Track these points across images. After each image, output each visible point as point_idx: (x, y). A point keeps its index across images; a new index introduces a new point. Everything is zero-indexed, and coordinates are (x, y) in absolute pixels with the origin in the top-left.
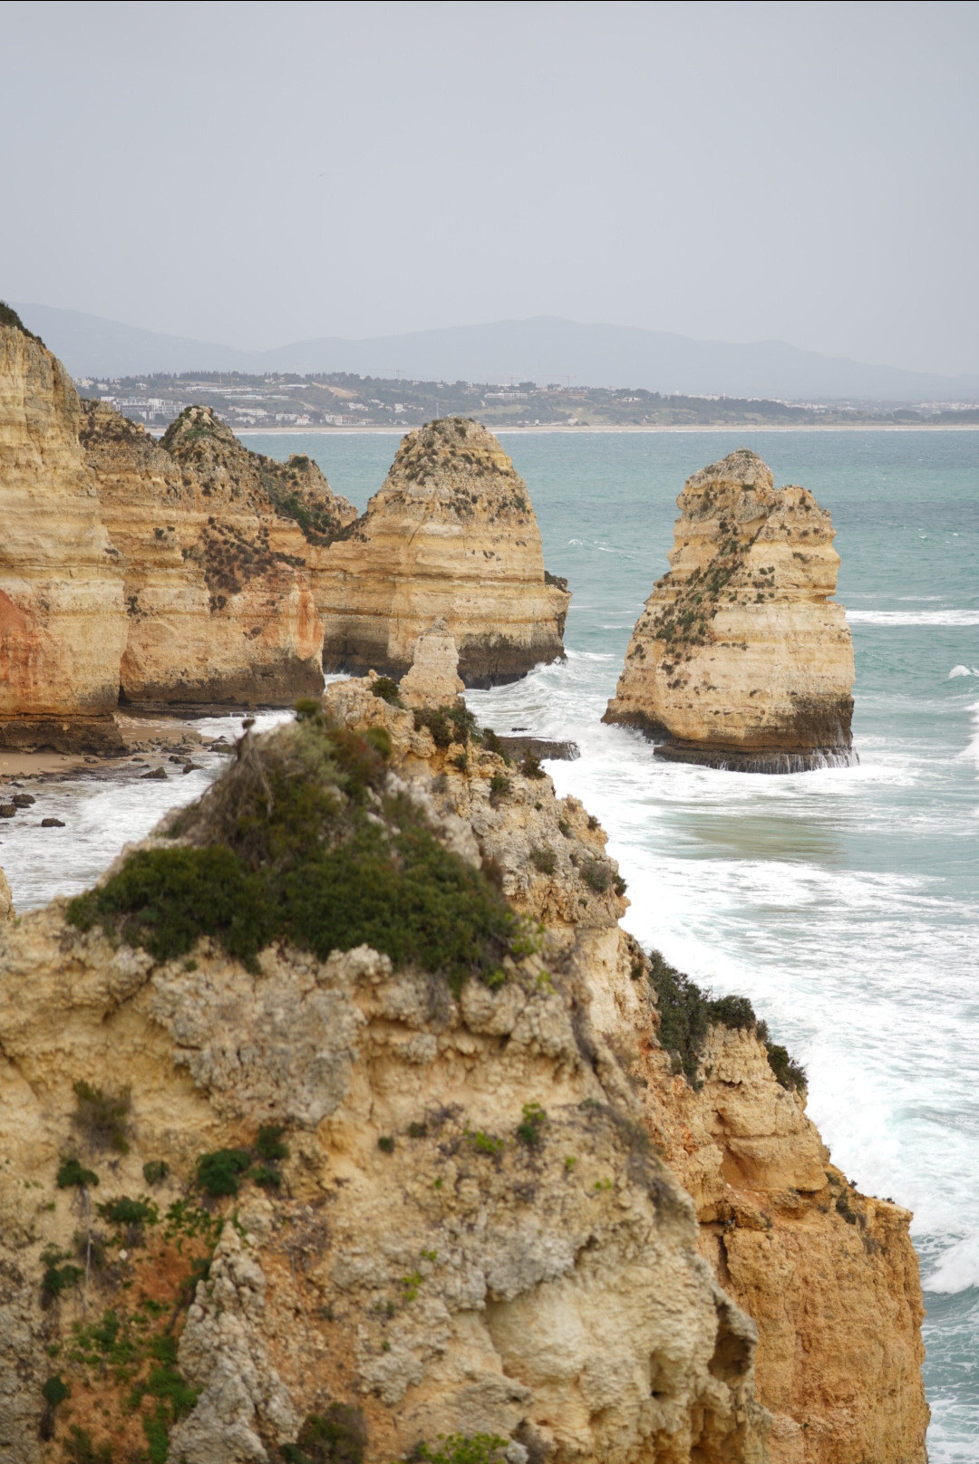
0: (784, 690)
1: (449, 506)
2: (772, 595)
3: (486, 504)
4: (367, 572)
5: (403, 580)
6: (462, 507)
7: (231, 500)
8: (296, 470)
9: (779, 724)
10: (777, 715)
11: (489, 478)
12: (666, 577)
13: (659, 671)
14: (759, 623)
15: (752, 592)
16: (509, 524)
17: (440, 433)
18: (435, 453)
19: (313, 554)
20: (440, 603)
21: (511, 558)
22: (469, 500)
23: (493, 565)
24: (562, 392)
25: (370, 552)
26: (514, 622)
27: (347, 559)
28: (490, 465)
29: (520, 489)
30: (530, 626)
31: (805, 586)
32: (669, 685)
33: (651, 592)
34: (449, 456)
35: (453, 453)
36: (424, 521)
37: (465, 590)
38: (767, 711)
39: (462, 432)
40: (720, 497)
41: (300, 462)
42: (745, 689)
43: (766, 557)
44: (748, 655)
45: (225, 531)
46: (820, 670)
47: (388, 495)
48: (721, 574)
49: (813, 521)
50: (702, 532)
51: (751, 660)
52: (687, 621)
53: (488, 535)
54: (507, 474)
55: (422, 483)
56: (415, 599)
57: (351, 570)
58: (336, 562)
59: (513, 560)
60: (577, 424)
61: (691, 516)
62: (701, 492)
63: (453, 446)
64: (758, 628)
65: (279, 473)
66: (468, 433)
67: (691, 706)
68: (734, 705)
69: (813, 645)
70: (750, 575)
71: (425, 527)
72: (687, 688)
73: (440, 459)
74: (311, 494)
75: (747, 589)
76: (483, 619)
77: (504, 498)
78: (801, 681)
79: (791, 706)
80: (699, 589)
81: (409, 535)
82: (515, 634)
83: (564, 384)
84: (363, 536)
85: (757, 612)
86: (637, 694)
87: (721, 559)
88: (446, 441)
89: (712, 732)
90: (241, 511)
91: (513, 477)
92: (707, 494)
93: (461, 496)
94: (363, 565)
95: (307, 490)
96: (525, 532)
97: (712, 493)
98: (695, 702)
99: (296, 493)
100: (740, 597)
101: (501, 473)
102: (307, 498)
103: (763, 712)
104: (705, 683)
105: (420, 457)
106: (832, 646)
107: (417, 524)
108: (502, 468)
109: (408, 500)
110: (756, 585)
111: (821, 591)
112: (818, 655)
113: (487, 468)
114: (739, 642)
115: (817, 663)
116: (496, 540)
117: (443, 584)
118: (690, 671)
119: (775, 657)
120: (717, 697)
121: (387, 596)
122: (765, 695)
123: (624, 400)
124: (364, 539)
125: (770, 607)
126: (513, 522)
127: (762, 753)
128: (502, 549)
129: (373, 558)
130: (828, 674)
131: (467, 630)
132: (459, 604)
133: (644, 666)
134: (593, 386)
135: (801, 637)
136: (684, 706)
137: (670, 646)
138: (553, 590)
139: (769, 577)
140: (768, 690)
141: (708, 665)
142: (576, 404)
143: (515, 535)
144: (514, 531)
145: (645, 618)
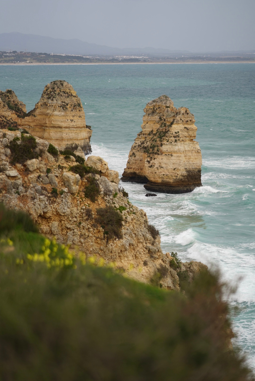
0: (183, 168)
1: (60, 107)
2: (179, 140)
3: (70, 106)
4: (36, 126)
5: (47, 128)
6: (64, 107)
7: (3, 108)
8: (8, 94)
9: (182, 178)
10: (182, 175)
11: (70, 98)
12: (141, 132)
13: (146, 162)
14: (176, 148)
15: (173, 139)
16: (77, 111)
17: (56, 85)
18: (55, 91)
19: (19, 120)
20: (58, 135)
21: (78, 121)
22: (66, 105)
23: (73, 124)
24: (24, 54)
25: (37, 120)
26: (79, 140)
27: (30, 122)
28: (70, 94)
29: (79, 101)
30: (83, 141)
31: (188, 137)
32: (149, 167)
33: (137, 137)
34: (59, 92)
35: (60, 91)
36: (53, 111)
37: (66, 131)
38: (179, 174)
39: (62, 85)
40: (158, 109)
41: (10, 92)
42: (172, 168)
43: (177, 128)
44: (173, 158)
45: (2, 117)
46: (193, 161)
47: (42, 103)
48: (162, 133)
49: (190, 118)
50: (152, 120)
51: (174, 159)
52: (153, 147)
53: (71, 115)
54: (75, 96)
55: (52, 100)
56: (51, 134)
57: (31, 125)
58: (26, 123)
59: (79, 122)
60: (29, 62)
61: (149, 115)
62: (152, 108)
63: (60, 89)
64: (175, 150)
65: (4, 95)
66: (64, 85)
67: (156, 173)
68: (169, 172)
69: (190, 154)
70: (172, 134)
71: (54, 113)
72: (154, 168)
73: (57, 93)
74: (13, 101)
75: (172, 138)
76: (71, 139)
77: (75, 104)
78: (187, 165)
79: (185, 173)
80: (155, 137)
81: (49, 115)
82: (79, 143)
83: (25, 51)
84: (34, 115)
85: (175, 145)
86: (134, 167)
87: (161, 128)
88: (58, 87)
89: (162, 180)
90: (6, 111)
91: (77, 98)
92: (154, 109)
93: (63, 104)
94: (35, 124)
95: (12, 100)
96: (81, 114)
97: (155, 108)
98: (157, 171)
99: (9, 101)
100: (170, 141)
101: (74, 96)
102: (12, 102)
103: (178, 175)
104: (160, 166)
105: (51, 92)
106: (196, 154)
107: (52, 112)
108: (74, 95)
109: (48, 105)
110: (174, 137)
111: (192, 138)
112: (192, 157)
113: (70, 95)
114: (170, 154)
115: (192, 159)
116: (73, 116)
117: (59, 129)
118: (155, 162)
119: (181, 158)
120: (163, 170)
121: (42, 133)
122: (178, 170)
123: (41, 56)
124: (35, 116)
125: (179, 143)
126: (78, 111)
127: (178, 186)
128: (75, 119)
129: (37, 122)
130: (195, 163)
131: (67, 143)
132: (64, 135)
133: (136, 159)
134: (32, 52)
135: (187, 152)
136: (154, 173)
137: (148, 155)
138: (88, 129)
139: (178, 134)
140: (179, 168)
141: (161, 161)
142: (28, 57)
143: (78, 115)
144: (78, 113)
145: (135, 145)
